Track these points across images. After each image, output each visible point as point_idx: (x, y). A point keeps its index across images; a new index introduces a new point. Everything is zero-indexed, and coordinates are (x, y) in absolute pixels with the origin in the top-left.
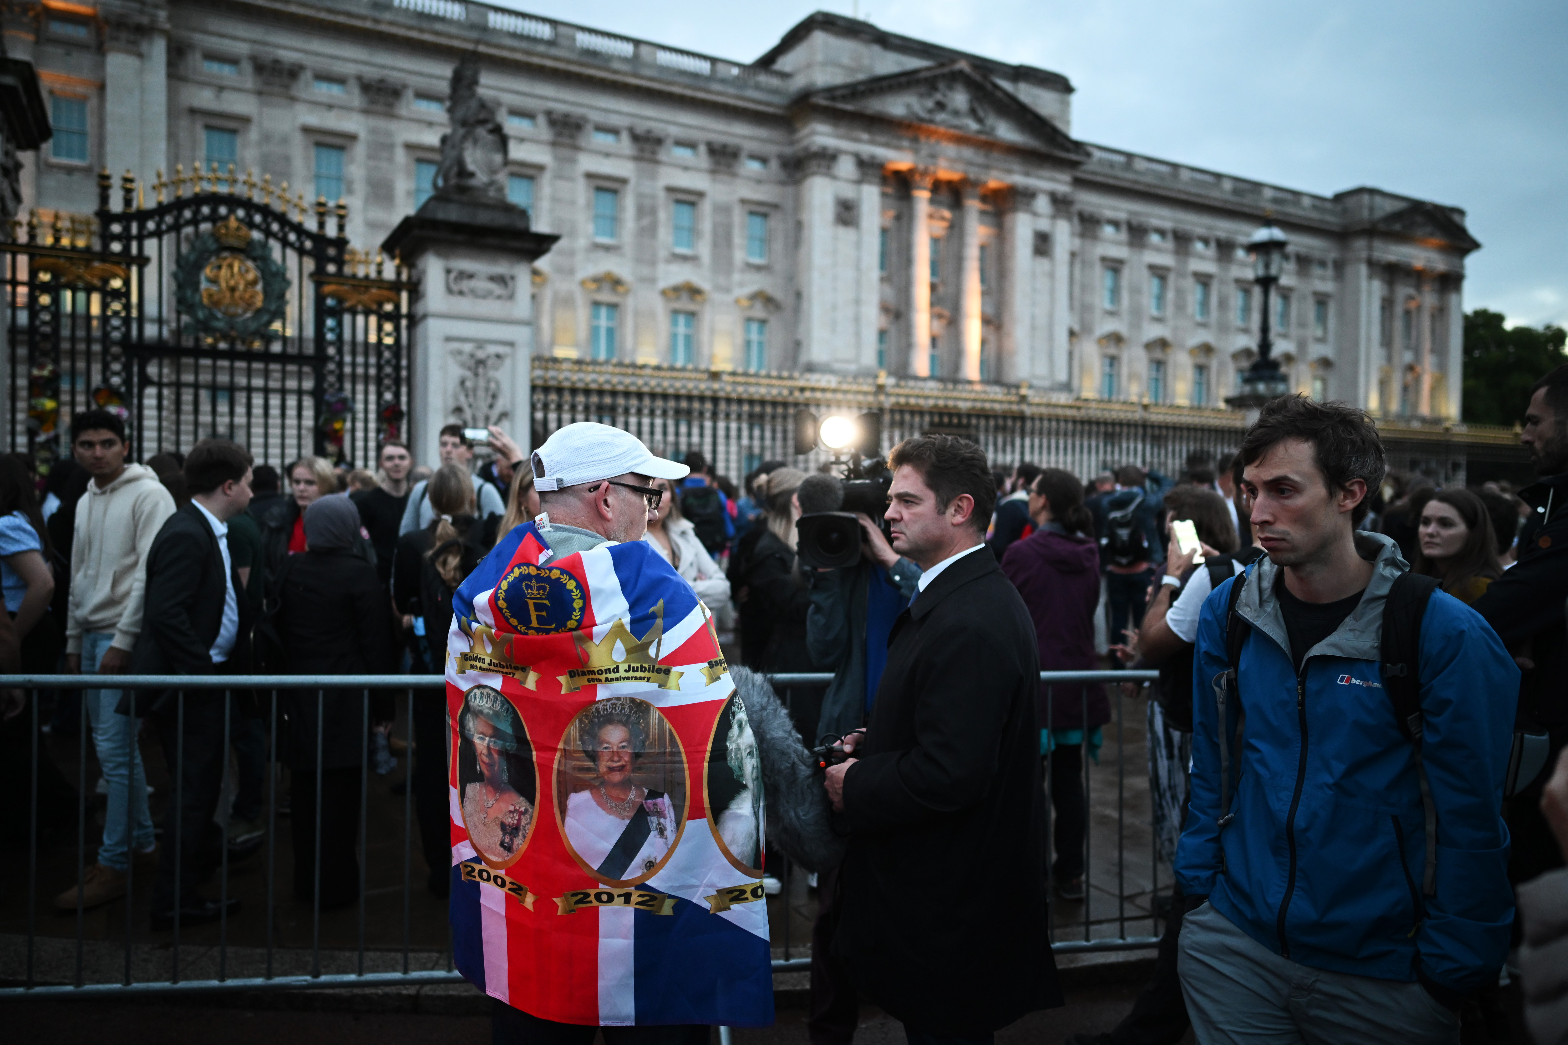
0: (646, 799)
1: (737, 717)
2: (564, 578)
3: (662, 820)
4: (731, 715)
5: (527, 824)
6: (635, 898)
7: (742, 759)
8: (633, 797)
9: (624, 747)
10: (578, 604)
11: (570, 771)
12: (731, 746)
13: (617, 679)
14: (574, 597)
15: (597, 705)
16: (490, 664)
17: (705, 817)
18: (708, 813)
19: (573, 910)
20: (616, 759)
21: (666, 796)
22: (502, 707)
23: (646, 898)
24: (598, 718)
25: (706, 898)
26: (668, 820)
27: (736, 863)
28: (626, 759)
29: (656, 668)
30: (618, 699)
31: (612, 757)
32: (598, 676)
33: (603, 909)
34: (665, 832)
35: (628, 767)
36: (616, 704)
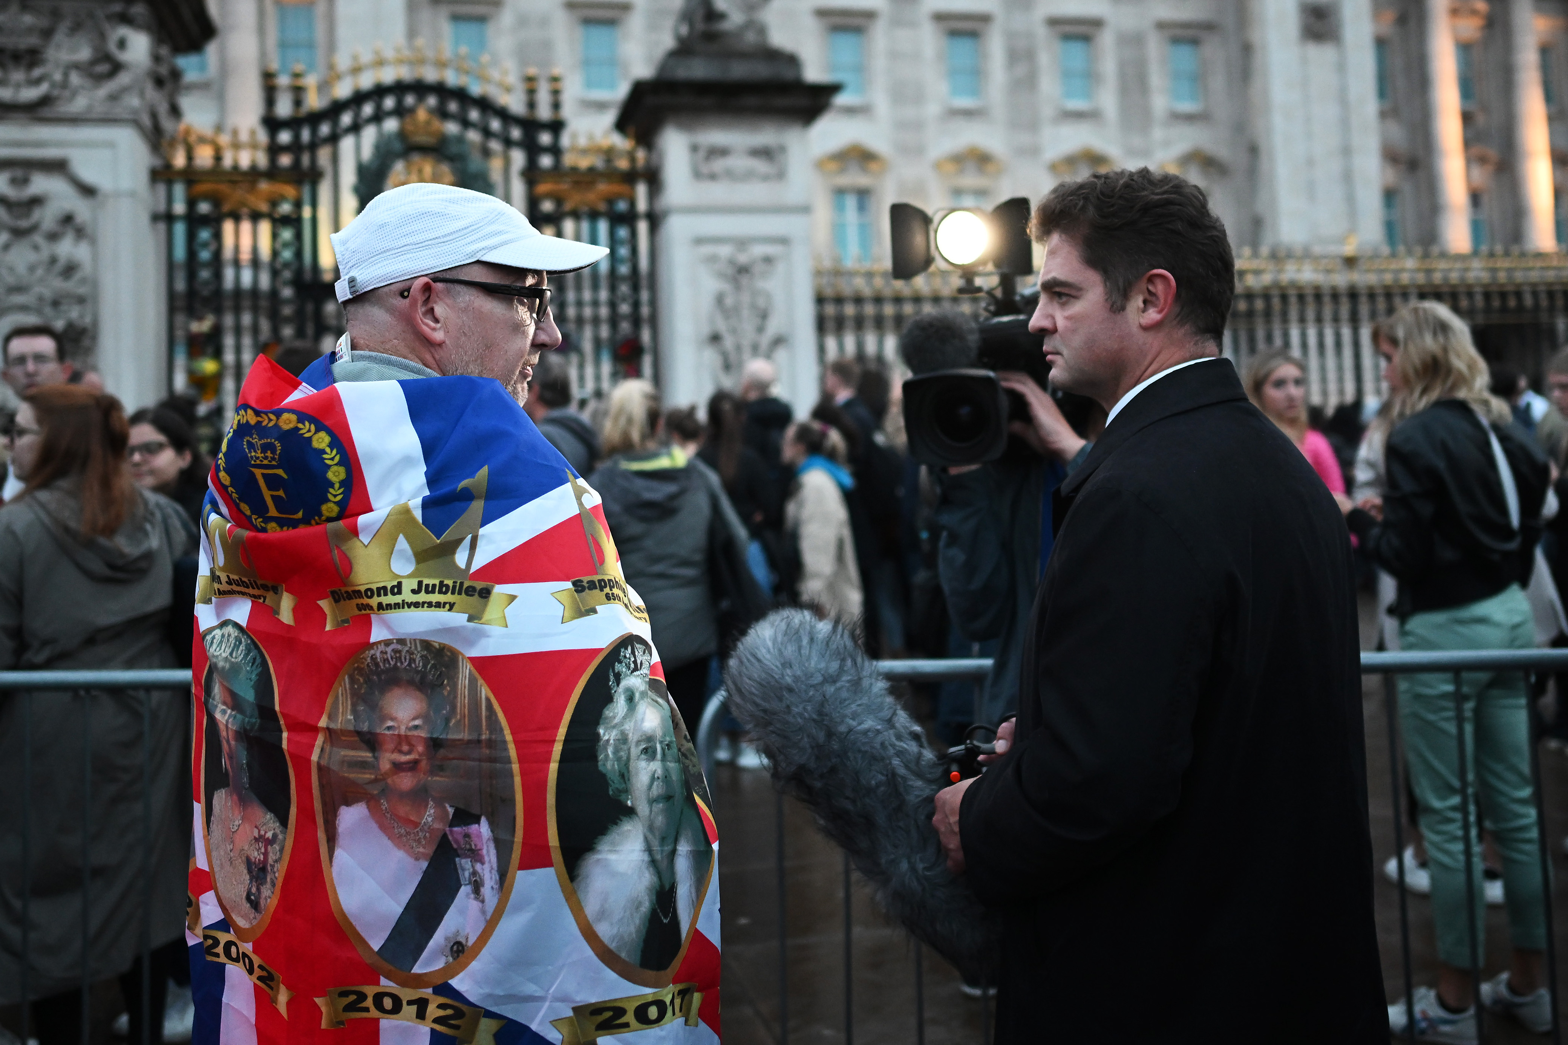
0: (451, 825)
1: (624, 683)
2: (307, 429)
3: (478, 867)
4: (612, 678)
5: (276, 861)
6: (433, 1011)
7: (628, 759)
8: (430, 819)
9: (416, 727)
10: (336, 474)
11: (335, 767)
12: (607, 734)
13: (397, 606)
14: (328, 462)
15: (372, 652)
16: (229, 582)
17: (550, 864)
18: (557, 856)
19: (341, 1023)
20: (405, 748)
21: (483, 820)
22: (246, 655)
23: (449, 1012)
24: (379, 675)
25: (555, 1023)
26: (487, 866)
27: (607, 956)
28: (420, 749)
29: (465, 586)
30: (401, 641)
31: (400, 744)
32: (366, 601)
33: (386, 1024)
34: (482, 890)
35: (424, 764)
36: (400, 652)
